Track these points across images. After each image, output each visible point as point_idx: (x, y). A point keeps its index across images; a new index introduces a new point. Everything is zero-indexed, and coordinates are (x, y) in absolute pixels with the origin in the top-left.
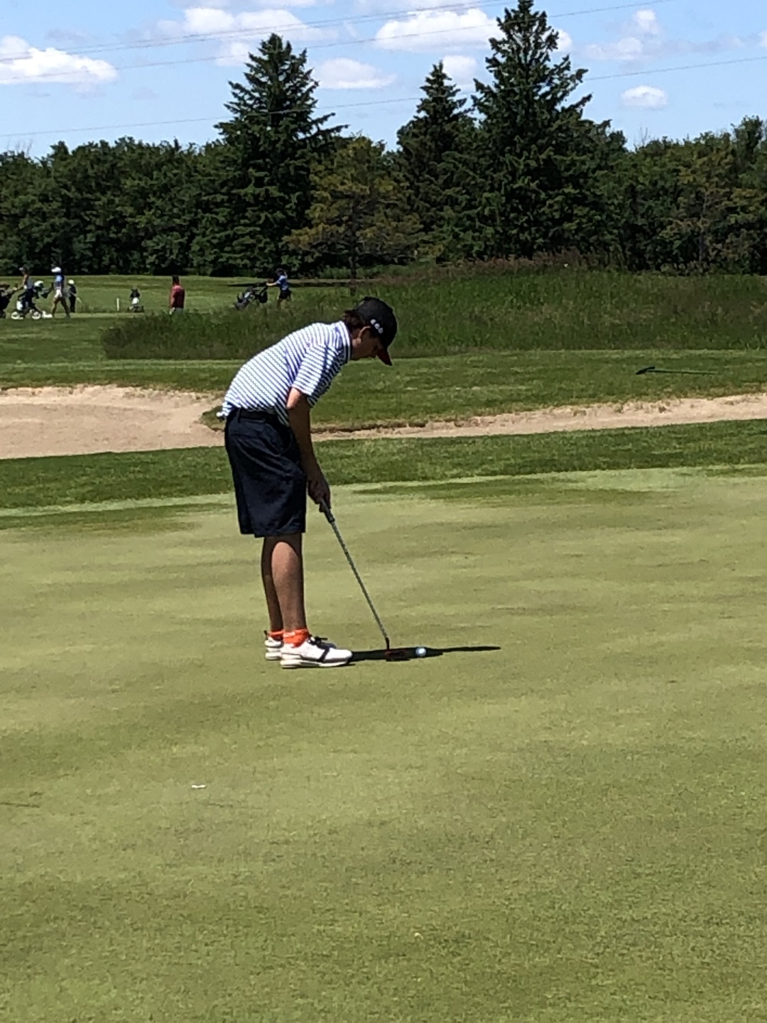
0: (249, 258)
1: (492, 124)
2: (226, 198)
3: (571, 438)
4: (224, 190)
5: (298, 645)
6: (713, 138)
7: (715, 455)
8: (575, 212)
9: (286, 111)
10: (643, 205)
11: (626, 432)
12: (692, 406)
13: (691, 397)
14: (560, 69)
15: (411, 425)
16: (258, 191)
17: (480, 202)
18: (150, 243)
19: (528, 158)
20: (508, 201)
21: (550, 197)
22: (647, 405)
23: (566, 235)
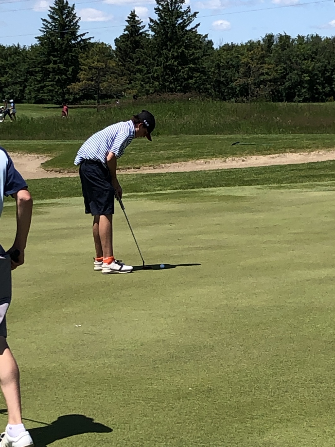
0: (51, 96)
1: (157, 37)
2: (41, 69)
3: (208, 173)
4: (39, 66)
5: (109, 263)
6: (253, 43)
7: (272, 180)
8: (194, 75)
9: (66, 31)
10: (223, 72)
11: (232, 170)
12: (256, 159)
13: (256, 155)
14: (186, 12)
15: (134, 168)
16: (54, 66)
17: (152, 71)
18: (7, 89)
19: (173, 51)
20: (165, 70)
21: (183, 68)
22: (236, 159)
23: (190, 85)
